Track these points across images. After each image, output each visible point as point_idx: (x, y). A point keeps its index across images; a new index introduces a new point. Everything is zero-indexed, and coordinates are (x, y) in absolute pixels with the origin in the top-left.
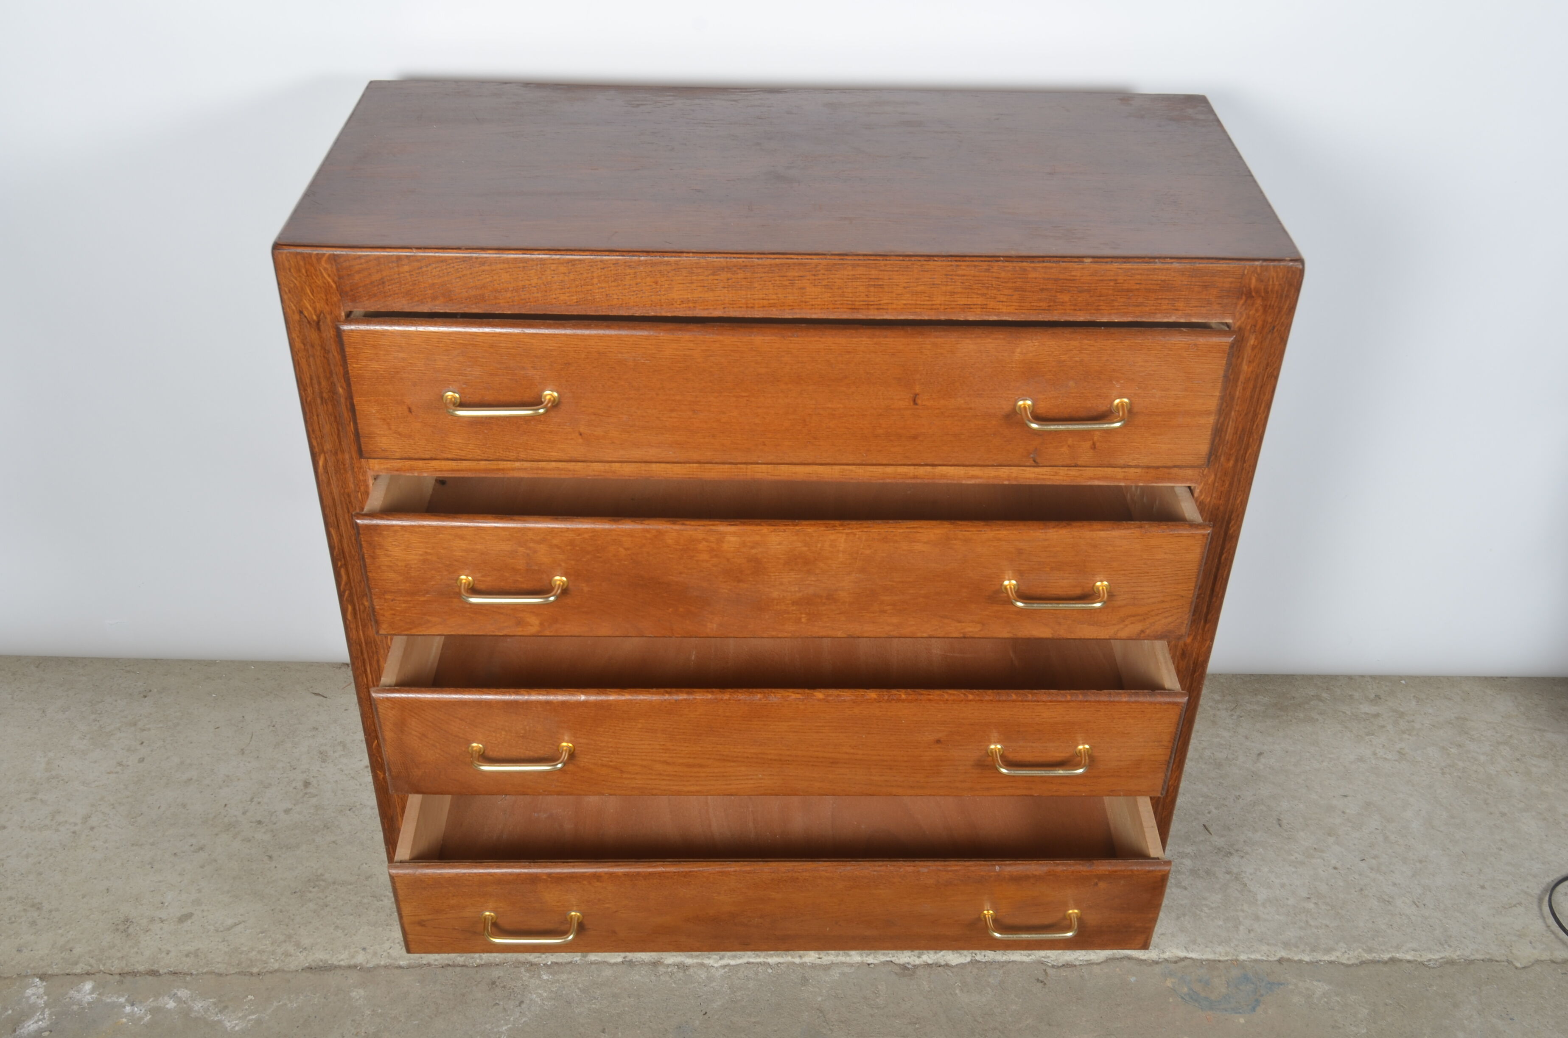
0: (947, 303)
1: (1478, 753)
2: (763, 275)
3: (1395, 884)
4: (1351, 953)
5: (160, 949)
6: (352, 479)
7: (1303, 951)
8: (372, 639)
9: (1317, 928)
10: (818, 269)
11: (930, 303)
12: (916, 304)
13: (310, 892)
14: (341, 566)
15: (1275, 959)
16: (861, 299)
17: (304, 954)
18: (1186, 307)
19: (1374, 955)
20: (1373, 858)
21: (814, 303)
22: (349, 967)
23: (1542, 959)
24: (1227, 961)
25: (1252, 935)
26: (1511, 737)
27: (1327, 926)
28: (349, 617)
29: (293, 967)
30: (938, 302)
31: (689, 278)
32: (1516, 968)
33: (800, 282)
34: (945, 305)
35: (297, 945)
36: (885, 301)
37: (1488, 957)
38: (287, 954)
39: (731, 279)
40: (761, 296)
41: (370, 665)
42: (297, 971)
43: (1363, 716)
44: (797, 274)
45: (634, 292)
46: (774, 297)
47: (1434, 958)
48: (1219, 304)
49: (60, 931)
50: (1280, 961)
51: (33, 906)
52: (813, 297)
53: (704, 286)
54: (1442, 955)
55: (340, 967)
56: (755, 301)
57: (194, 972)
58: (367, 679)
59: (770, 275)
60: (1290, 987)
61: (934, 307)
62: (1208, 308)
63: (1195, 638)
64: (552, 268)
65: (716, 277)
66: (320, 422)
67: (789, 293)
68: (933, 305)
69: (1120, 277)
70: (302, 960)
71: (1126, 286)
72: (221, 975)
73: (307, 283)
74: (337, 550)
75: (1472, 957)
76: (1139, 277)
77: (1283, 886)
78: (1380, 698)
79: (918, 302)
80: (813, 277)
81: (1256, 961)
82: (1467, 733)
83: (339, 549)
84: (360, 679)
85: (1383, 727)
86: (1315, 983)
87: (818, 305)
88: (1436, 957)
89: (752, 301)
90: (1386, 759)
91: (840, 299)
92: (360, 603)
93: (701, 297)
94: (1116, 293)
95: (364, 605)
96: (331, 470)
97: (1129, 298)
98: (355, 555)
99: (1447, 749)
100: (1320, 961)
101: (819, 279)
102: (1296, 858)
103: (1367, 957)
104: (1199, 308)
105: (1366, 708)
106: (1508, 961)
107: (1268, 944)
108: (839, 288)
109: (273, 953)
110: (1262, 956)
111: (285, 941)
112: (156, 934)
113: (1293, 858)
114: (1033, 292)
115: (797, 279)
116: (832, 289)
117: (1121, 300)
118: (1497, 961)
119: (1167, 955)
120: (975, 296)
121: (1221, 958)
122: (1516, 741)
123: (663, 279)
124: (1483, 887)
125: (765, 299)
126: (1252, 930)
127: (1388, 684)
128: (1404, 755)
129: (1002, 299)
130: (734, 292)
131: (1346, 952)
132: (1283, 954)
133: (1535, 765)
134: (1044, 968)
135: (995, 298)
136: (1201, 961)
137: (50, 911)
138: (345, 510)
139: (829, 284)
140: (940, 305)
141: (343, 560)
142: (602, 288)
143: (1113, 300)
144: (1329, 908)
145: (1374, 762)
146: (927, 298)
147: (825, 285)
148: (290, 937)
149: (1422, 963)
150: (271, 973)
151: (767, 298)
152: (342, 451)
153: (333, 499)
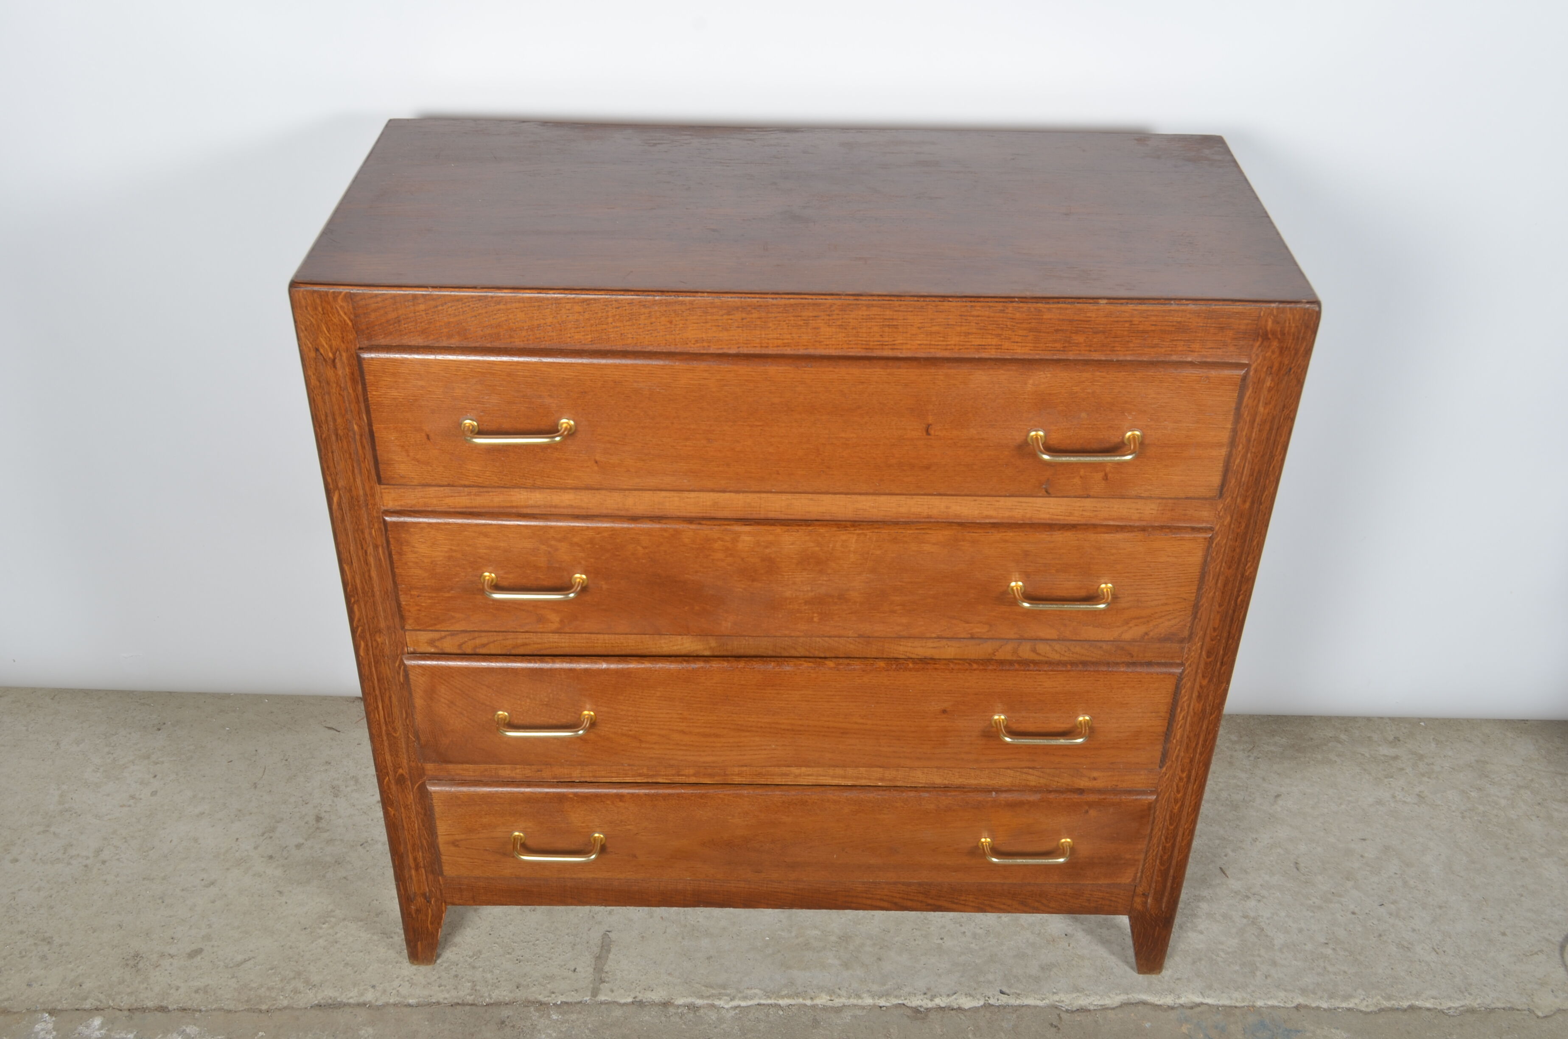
0: (961, 343)
1: (1498, 797)
2: (778, 315)
3: (1414, 930)
4: (1370, 1000)
5: (170, 985)
6: (366, 516)
7: (1321, 998)
9: (1335, 974)
10: (832, 309)
11: (945, 343)
12: (930, 345)
13: (321, 928)
14: (355, 602)
15: (1293, 1005)
16: (875, 339)
17: (314, 991)
18: (1202, 348)
19: (1393, 1002)
20: (1392, 903)
21: (828, 343)
22: (358, 1005)
23: (1564, 1008)
24: (1243, 1007)
25: (1269, 981)
26: (1532, 780)
27: (1345, 972)
28: (362, 653)
29: (302, 1004)
30: (953, 342)
31: (703, 318)
32: (1538, 1017)
33: (814, 322)
34: (960, 345)
35: (307, 982)
36: (899, 342)
37: (1509, 1005)
38: (296, 991)
39: (746, 318)
40: (775, 336)
41: (383, 701)
42: (306, 1008)
43: (1382, 758)
44: (811, 314)
45: (648, 331)
46: (789, 336)
47: (1454, 1006)
48: (1235, 345)
49: (70, 966)
50: (1298, 1008)
51: (44, 940)
52: (828, 337)
53: (718, 326)
54: (1462, 1003)
55: (349, 1005)
56: (769, 341)
57: (204, 1009)
58: (379, 715)
59: (785, 315)
60: (1308, 1034)
61: (949, 347)
62: (1224, 350)
63: (1210, 680)
64: (567, 308)
65: (731, 317)
66: (335, 457)
67: (803, 333)
68: (947, 345)
69: (1135, 319)
70: (312, 997)
71: (1141, 327)
72: (230, 1011)
73: (324, 321)
75: (1493, 1006)
76: (1154, 318)
77: (1300, 931)
78: (1399, 741)
79: (933, 343)
80: (828, 317)
81: (1273, 1007)
82: (1487, 776)
83: (352, 585)
84: (372, 714)
85: (1402, 769)
86: (1333, 1031)
87: (833, 345)
88: (1456, 1005)
89: (767, 341)
90: (1405, 802)
91: (854, 338)
92: (372, 639)
93: (715, 337)
94: (1131, 335)
95: (377, 642)
96: (345, 506)
97: (1145, 340)
98: (369, 591)
99: (1467, 793)
100: (1338, 1008)
101: (834, 319)
102: (1314, 903)
103: (1386, 1004)
104: (1214, 350)
105: (1385, 750)
106: (1529, 1010)
107: (1285, 990)
108: (853, 329)
109: (282, 989)
110: (1279, 1002)
111: (294, 978)
112: (166, 970)
113: (1311, 902)
114: (1048, 333)
115: (811, 319)
116: (846, 329)
117: (1138, 341)
118: (1518, 1010)
119: (1182, 1001)
120: (990, 337)
121: (1237, 1004)
122: (1537, 785)
123: (677, 319)
124: (1504, 934)
125: (780, 339)
126: (1269, 976)
127: (1407, 726)
128: (1423, 798)
129: (1017, 340)
130: (748, 331)
131: (1364, 999)
132: (1301, 1000)
133: (1556, 810)
134: (1058, 1012)
135: (1010, 339)
136: (1218, 1007)
137: (61, 945)
138: (359, 547)
139: (843, 324)
140: (955, 345)
141: (356, 596)
142: (617, 327)
143: (1128, 342)
144: (1347, 953)
145: (1393, 805)
146: (942, 339)
147: (839, 325)
148: (299, 974)
149: (1442, 1011)
150: (280, 1010)
152: (356, 488)
153: (347, 535)
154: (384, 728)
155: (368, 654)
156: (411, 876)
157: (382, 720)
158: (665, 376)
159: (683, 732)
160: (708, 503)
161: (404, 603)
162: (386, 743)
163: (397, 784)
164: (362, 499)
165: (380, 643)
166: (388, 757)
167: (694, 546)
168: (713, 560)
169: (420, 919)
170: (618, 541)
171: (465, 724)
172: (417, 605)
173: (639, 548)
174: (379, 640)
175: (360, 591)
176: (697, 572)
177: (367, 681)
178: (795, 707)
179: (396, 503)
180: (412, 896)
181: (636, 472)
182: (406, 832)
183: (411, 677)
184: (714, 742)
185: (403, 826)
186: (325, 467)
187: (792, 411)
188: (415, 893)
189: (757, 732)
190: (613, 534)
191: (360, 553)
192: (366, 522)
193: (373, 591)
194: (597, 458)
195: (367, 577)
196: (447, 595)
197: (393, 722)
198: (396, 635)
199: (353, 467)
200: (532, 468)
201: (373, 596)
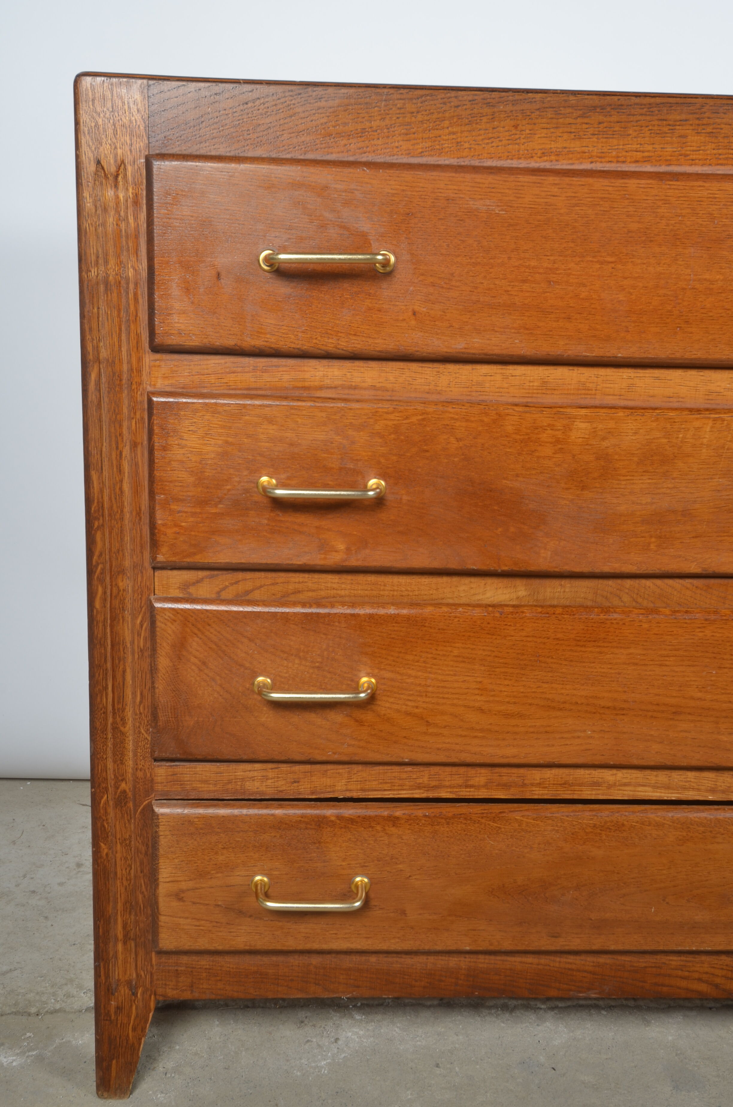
2: (640, 118)
6: (127, 401)
8: (121, 639)
14: (98, 528)
21: (694, 157)
28: (98, 604)
31: (554, 121)
33: (680, 127)
39: (603, 123)
40: (635, 146)
41: (114, 677)
45: (489, 139)
46: (650, 148)
52: (695, 148)
53: (571, 132)
56: (627, 154)
58: (107, 699)
59: (648, 118)
64: (398, 105)
65: (586, 120)
66: (100, 319)
67: (667, 143)
73: (111, 122)
74: (95, 504)
80: (697, 122)
83: (98, 502)
84: (99, 699)
87: (700, 160)
89: (624, 154)
91: (725, 151)
92: (114, 583)
93: (565, 148)
95: (118, 587)
96: (104, 387)
98: (117, 512)
101: (703, 125)
115: (678, 123)
116: (717, 137)
123: (524, 122)
125: (640, 151)
130: (604, 140)
138: (114, 446)
139: (714, 131)
141: (101, 518)
142: (454, 133)
151: (641, 149)
152: (121, 361)
153: (101, 429)
154: (110, 720)
155: (105, 607)
156: (116, 952)
157: (110, 708)
158: (507, 191)
159: (481, 710)
160: (536, 384)
161: (160, 522)
162: (110, 744)
163: (116, 806)
164: (125, 376)
165: (121, 588)
166: (110, 765)
167: (518, 437)
168: (538, 457)
169: (119, 1022)
170: (428, 429)
171: (216, 695)
172: (176, 525)
173: (452, 440)
174: (121, 584)
175: (106, 512)
176: (517, 476)
177: (98, 647)
178: (619, 674)
179: (167, 382)
180: (114, 986)
181: (460, 328)
182: (118, 882)
183: (158, 624)
184: (517, 726)
185: (116, 873)
186: (87, 329)
187: (651, 241)
188: (119, 980)
189: (571, 710)
190: (423, 420)
191: (114, 456)
192: (125, 410)
193: (122, 511)
194: (417, 308)
195: (117, 490)
196: (214, 510)
197: (123, 710)
198: (142, 577)
199: (120, 329)
200: (338, 322)
201: (122, 519)
